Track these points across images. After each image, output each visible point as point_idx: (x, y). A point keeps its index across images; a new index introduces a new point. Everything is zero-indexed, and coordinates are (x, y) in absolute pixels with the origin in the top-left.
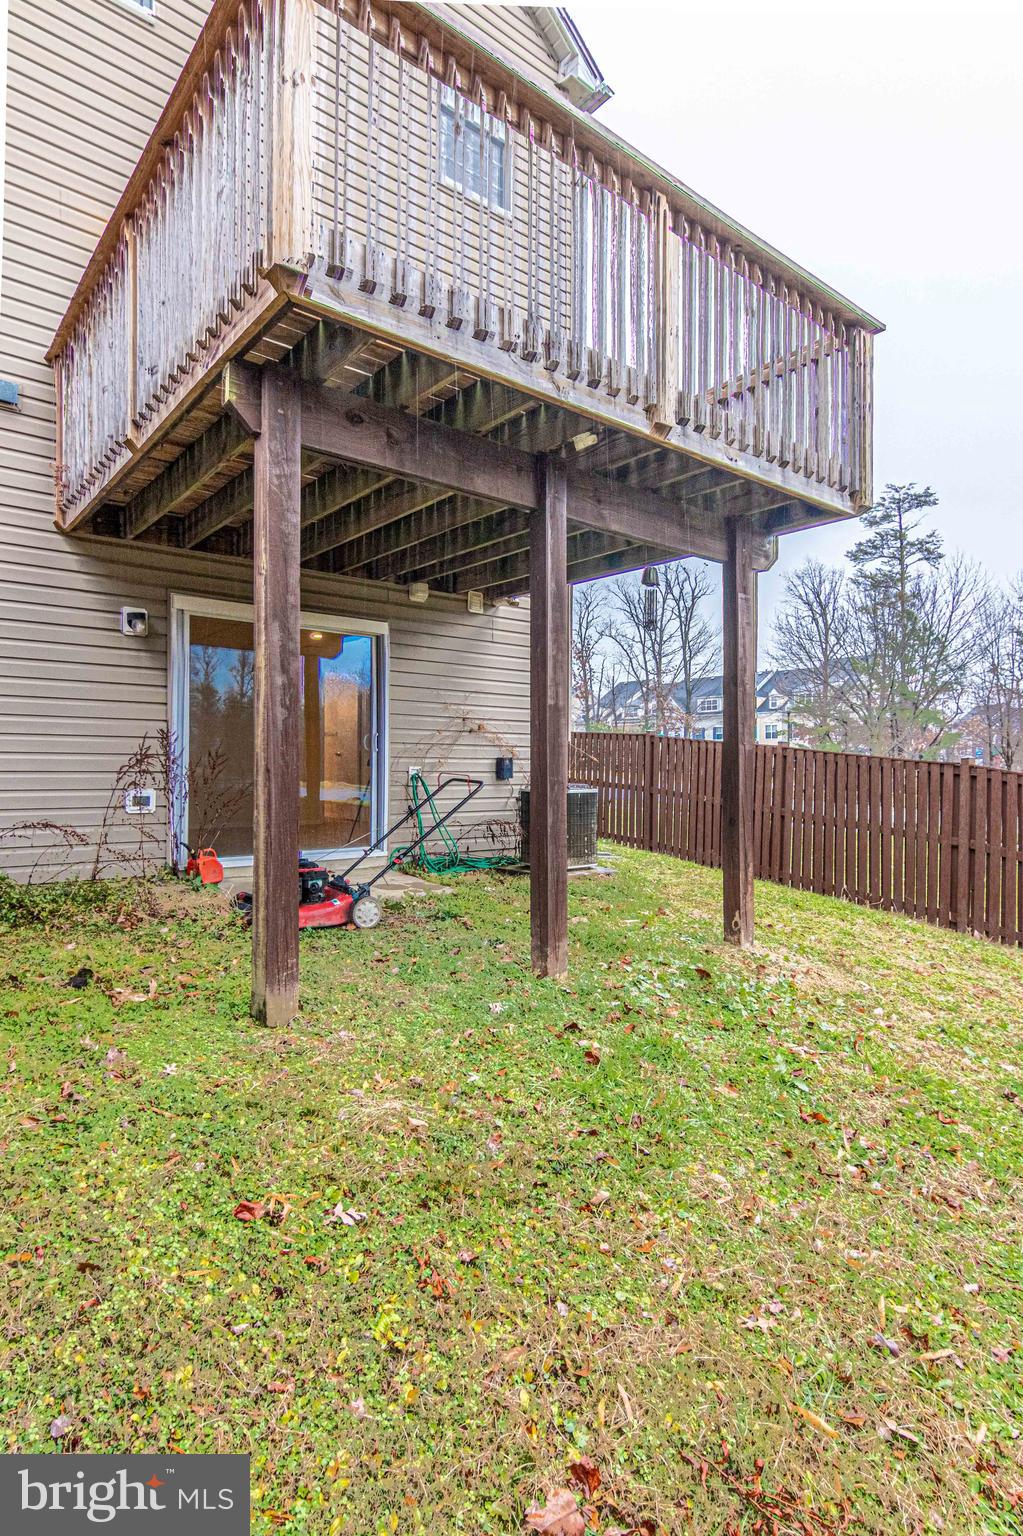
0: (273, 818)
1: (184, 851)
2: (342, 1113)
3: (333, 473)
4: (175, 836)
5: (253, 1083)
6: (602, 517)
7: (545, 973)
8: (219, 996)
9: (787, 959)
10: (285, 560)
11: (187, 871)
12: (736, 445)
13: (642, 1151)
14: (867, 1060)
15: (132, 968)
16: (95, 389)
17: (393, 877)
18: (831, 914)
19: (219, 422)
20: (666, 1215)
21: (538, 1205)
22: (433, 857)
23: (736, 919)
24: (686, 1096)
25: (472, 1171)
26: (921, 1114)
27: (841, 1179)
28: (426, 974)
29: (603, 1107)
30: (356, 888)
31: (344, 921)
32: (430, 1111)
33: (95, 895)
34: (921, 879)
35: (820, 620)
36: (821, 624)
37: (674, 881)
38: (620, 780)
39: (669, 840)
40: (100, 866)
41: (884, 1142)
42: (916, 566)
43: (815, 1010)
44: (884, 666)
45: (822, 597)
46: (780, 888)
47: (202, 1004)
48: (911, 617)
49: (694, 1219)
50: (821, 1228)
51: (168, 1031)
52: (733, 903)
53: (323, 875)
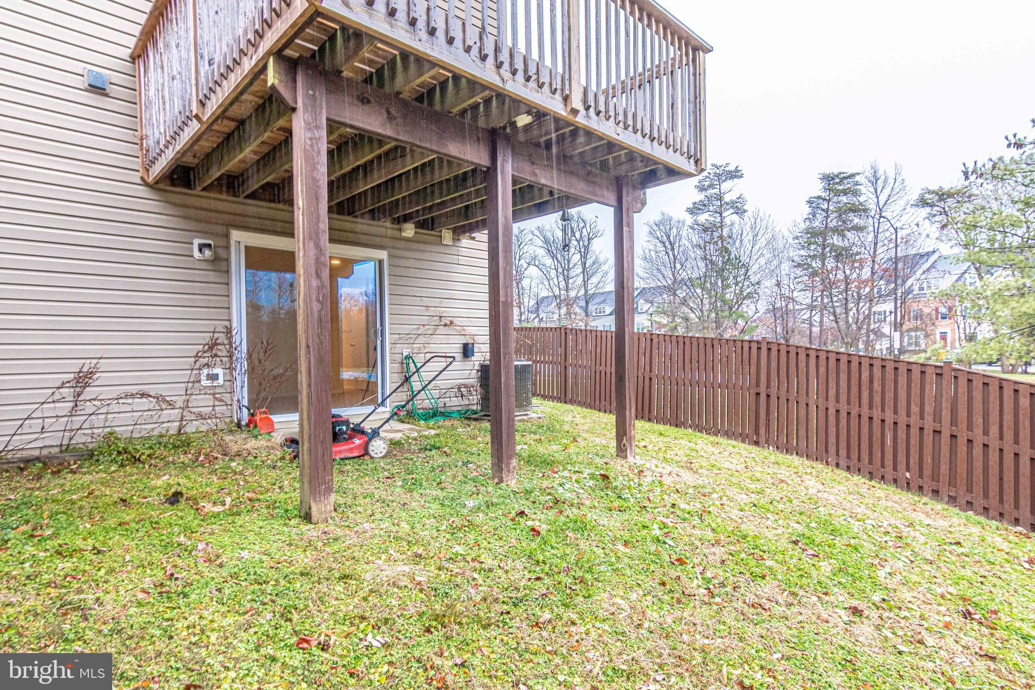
0: (313, 379)
1: (245, 411)
2: (368, 576)
3: (346, 143)
4: (238, 401)
5: (304, 559)
6: (535, 174)
7: (501, 481)
8: (277, 505)
9: (657, 466)
10: (317, 199)
11: (248, 425)
12: (621, 125)
13: (570, 588)
14: (709, 525)
15: (212, 490)
16: (166, 78)
17: (395, 424)
18: (682, 438)
19: (264, 103)
20: (588, 627)
21: (504, 626)
22: (421, 411)
23: (624, 441)
24: (598, 552)
25: (459, 607)
26: (743, 555)
27: (697, 597)
28: (421, 485)
29: (544, 562)
30: (370, 431)
31: (362, 453)
32: (429, 571)
33: (181, 442)
34: (737, 415)
35: (670, 253)
36: (671, 256)
37: (582, 421)
38: (545, 358)
39: (577, 395)
40: (184, 423)
41: (722, 574)
42: (730, 217)
43: (676, 496)
44: (711, 283)
45: (671, 238)
46: (649, 424)
47: (265, 511)
48: (727, 250)
49: (606, 627)
50: (686, 627)
51: (241, 530)
52: (622, 433)
53: (347, 423)
